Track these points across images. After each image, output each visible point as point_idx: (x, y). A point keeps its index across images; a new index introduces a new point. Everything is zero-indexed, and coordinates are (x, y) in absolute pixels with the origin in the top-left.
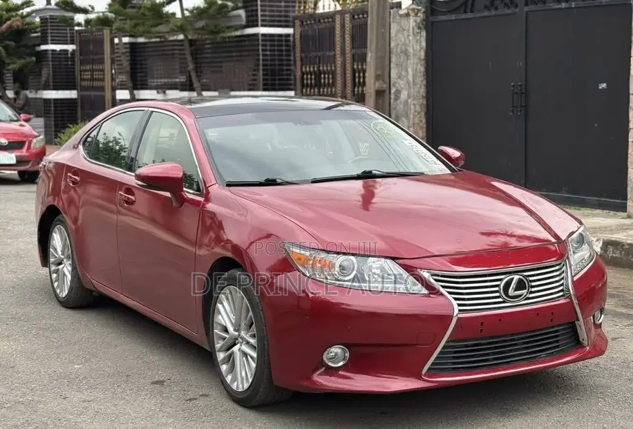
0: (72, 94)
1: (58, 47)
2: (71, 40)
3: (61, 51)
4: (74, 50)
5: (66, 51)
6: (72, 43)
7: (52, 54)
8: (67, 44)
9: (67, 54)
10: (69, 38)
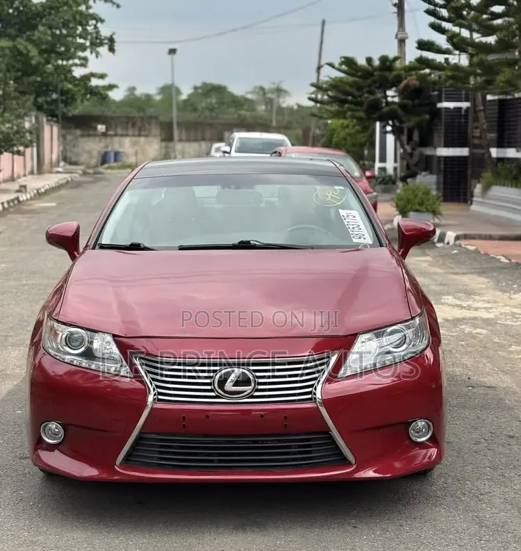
0: (463, 152)
1: (451, 105)
2: (466, 98)
3: (455, 108)
4: (468, 108)
5: (459, 109)
6: (467, 100)
7: (446, 112)
8: (461, 101)
9: (461, 112)
10: (463, 96)
